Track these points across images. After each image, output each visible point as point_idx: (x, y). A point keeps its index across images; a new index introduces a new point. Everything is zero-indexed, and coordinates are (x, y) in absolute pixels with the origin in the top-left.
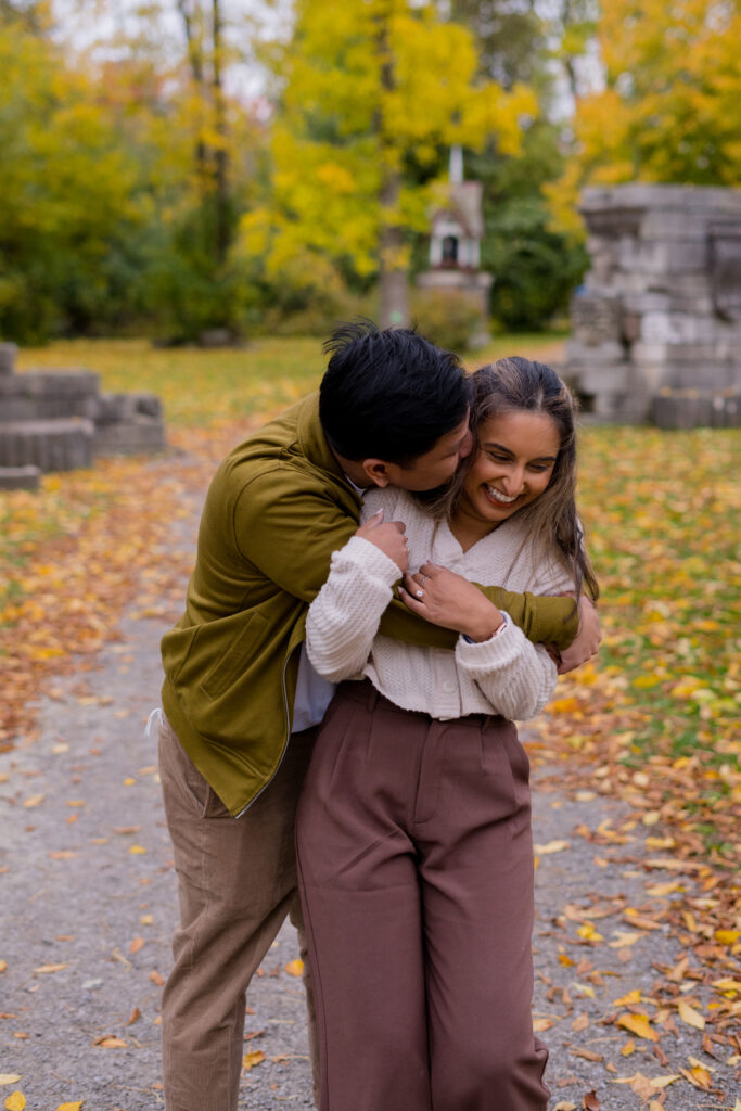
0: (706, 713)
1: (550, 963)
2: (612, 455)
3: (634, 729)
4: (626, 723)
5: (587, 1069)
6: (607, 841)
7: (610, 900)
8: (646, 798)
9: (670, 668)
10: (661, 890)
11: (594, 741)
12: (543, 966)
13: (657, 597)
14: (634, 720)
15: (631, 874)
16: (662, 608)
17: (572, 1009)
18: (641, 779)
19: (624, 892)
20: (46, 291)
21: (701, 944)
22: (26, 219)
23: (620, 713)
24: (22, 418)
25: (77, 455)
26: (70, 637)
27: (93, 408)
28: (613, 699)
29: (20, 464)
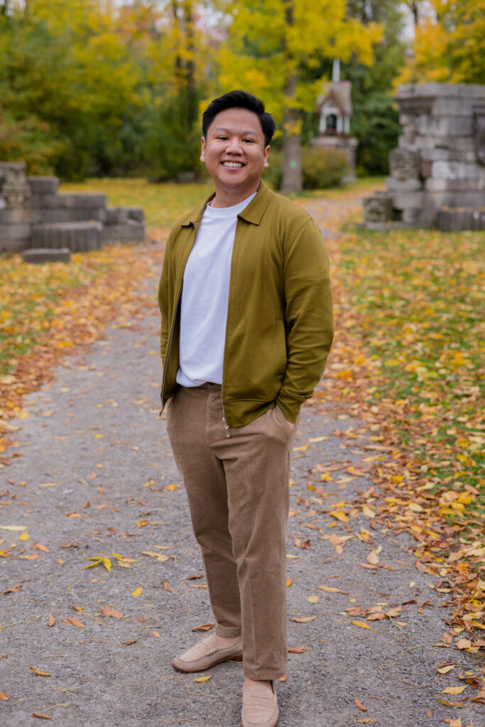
0: (420, 379)
1: (303, 489)
2: (407, 245)
3: (378, 386)
4: (375, 383)
5: (309, 532)
6: (349, 437)
7: (342, 463)
8: (375, 418)
9: (407, 357)
10: (370, 460)
11: (355, 391)
12: (299, 490)
13: (412, 321)
14: (379, 382)
15: (357, 452)
16: (413, 327)
17: (309, 508)
18: (375, 409)
19: (350, 460)
20: (83, 148)
21: (383, 482)
22: (73, 104)
23: (373, 379)
24: (61, 221)
25: (93, 242)
26: (77, 337)
27: (102, 215)
28: (372, 371)
29: (59, 247)
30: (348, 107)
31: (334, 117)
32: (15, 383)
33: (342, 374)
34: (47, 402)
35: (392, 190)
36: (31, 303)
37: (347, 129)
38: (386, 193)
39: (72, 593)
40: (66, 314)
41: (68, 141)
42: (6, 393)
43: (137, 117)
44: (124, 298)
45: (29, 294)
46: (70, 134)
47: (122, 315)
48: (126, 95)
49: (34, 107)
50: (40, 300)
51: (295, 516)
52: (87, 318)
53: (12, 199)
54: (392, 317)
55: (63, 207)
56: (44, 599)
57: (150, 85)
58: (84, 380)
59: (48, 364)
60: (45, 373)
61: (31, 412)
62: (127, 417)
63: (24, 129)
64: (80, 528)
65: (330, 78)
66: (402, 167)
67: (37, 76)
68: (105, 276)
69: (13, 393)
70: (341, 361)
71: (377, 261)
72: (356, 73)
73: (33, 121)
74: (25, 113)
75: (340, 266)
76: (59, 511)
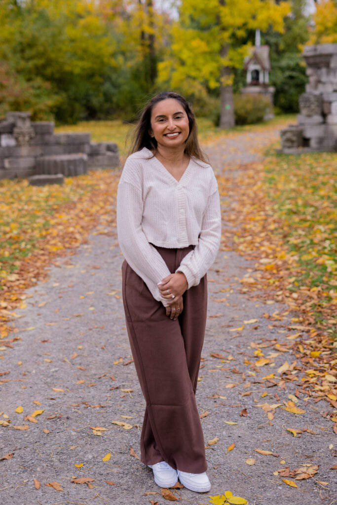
0: (329, 270)
1: (240, 364)
2: (315, 165)
3: (297, 276)
4: (294, 274)
5: (246, 401)
6: (275, 319)
7: (270, 341)
8: (296, 303)
9: (318, 252)
10: (293, 337)
11: (279, 281)
12: (237, 365)
13: (320, 224)
14: (298, 273)
15: (282, 331)
16: (322, 228)
17: (245, 380)
18: (295, 295)
19: (277, 338)
20: (76, 100)
21: (304, 357)
22: (67, 68)
23: (292, 270)
24: (57, 153)
25: (80, 169)
26: (67, 242)
27: (87, 148)
28: (291, 264)
29: (56, 173)
30: (267, 64)
31: (257, 72)
32: (18, 280)
33: (268, 267)
34: (41, 295)
35: (302, 124)
36: (33, 216)
37: (267, 80)
38: (297, 126)
39: (54, 459)
40: (59, 224)
41: (64, 95)
42: (10, 289)
43: (114, 76)
44: (102, 211)
45: (33, 210)
46: (66, 90)
47: (101, 224)
48: (106, 60)
49: (39, 71)
50: (40, 214)
51: (234, 387)
52: (74, 227)
53: (21, 139)
54: (305, 220)
55: (58, 143)
56: (31, 465)
57: (123, 53)
58: (70, 276)
59: (44, 264)
60: (41, 271)
61: (29, 303)
62: (103, 306)
63: (33, 87)
64: (63, 401)
65: (254, 44)
66: (309, 107)
67: (41, 49)
68: (89, 194)
69: (16, 288)
70: (267, 256)
71: (292, 177)
72: (273, 40)
73: (38, 81)
74: (33, 76)
75: (264, 182)
76: (47, 387)
